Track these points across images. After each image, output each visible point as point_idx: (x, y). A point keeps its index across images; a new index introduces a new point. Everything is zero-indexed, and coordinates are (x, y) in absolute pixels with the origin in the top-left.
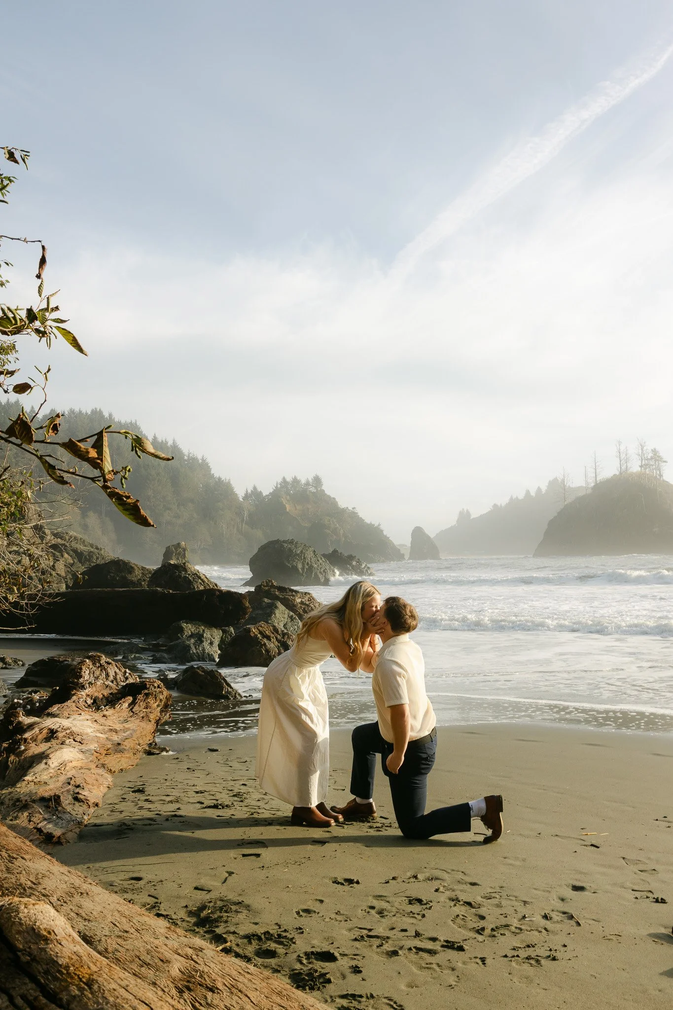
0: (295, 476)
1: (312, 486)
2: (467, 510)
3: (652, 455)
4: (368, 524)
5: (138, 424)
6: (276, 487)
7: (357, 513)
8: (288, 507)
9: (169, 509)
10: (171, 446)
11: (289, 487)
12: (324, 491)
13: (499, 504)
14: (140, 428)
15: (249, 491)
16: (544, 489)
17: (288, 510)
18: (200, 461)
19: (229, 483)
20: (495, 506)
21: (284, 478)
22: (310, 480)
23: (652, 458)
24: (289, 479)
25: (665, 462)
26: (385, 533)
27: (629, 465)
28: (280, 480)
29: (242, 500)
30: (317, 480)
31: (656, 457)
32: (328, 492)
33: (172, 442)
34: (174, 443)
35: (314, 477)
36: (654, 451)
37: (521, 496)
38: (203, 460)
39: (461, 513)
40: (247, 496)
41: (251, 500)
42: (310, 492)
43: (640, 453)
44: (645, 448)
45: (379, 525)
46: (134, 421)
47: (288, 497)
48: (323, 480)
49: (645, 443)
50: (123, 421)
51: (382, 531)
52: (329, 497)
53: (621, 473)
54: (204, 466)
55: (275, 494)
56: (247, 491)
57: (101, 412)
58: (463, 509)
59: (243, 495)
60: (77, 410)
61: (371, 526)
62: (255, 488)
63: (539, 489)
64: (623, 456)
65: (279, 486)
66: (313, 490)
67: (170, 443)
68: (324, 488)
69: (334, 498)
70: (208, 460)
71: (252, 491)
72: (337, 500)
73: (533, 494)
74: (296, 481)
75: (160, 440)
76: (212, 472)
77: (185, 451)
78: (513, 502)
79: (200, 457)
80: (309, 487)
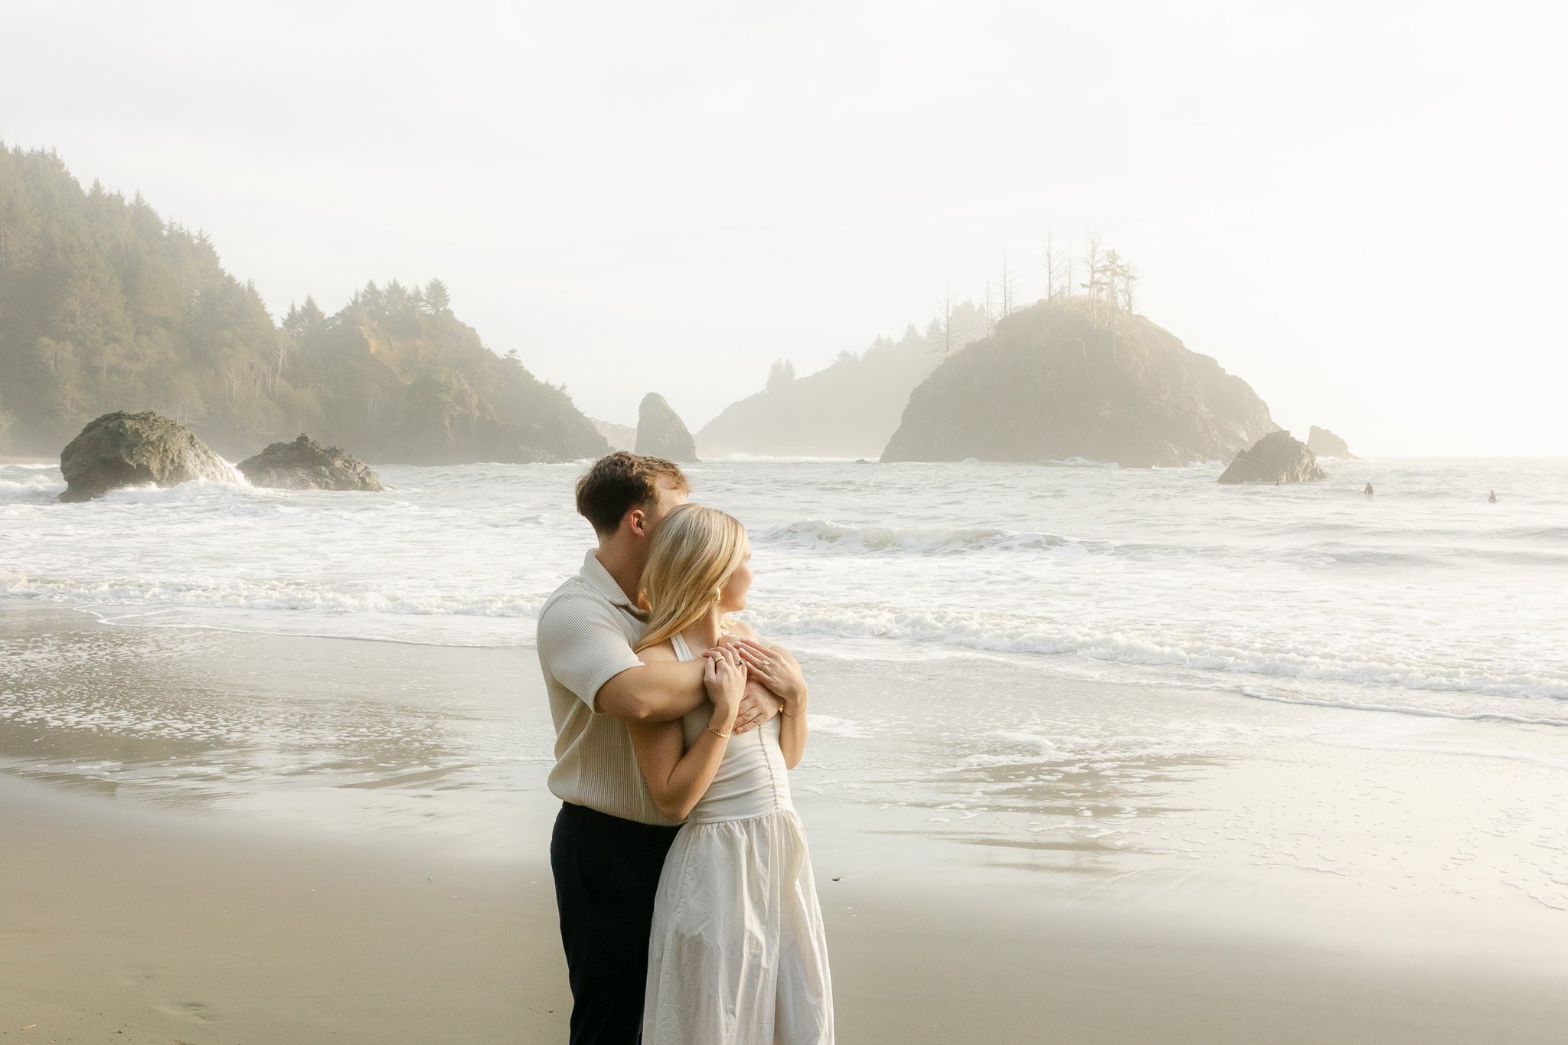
0: (395, 281)
1: (428, 302)
3: (1108, 263)
4: (539, 385)
5: (59, 157)
6: (355, 302)
7: (519, 362)
8: (373, 346)
9: (116, 341)
10: (131, 205)
11: (382, 301)
12: (450, 313)
14: (62, 165)
15: (298, 309)
17: (373, 350)
18: (196, 241)
19: (251, 289)
21: (371, 285)
22: (423, 290)
24: (381, 286)
26: (575, 403)
27: (1068, 282)
28: (362, 288)
29: (282, 326)
30: (438, 291)
32: (459, 316)
33: (134, 198)
34: (137, 200)
35: (431, 284)
38: (203, 240)
40: (293, 320)
41: (302, 327)
42: (423, 314)
43: (1091, 257)
45: (564, 387)
46: (48, 150)
47: (375, 324)
48: (448, 291)
50: (26, 149)
51: (568, 399)
52: (462, 325)
53: (1050, 298)
54: (203, 254)
55: (349, 316)
56: (293, 308)
59: (286, 317)
61: (547, 388)
62: (310, 302)
64: (1056, 264)
65: (360, 300)
66: (428, 310)
67: (129, 199)
68: (450, 306)
69: (473, 330)
70: (212, 240)
71: (303, 308)
72: (478, 332)
74: (395, 289)
75: (106, 191)
76: (221, 265)
77: (164, 218)
79: (194, 233)
80: (421, 304)
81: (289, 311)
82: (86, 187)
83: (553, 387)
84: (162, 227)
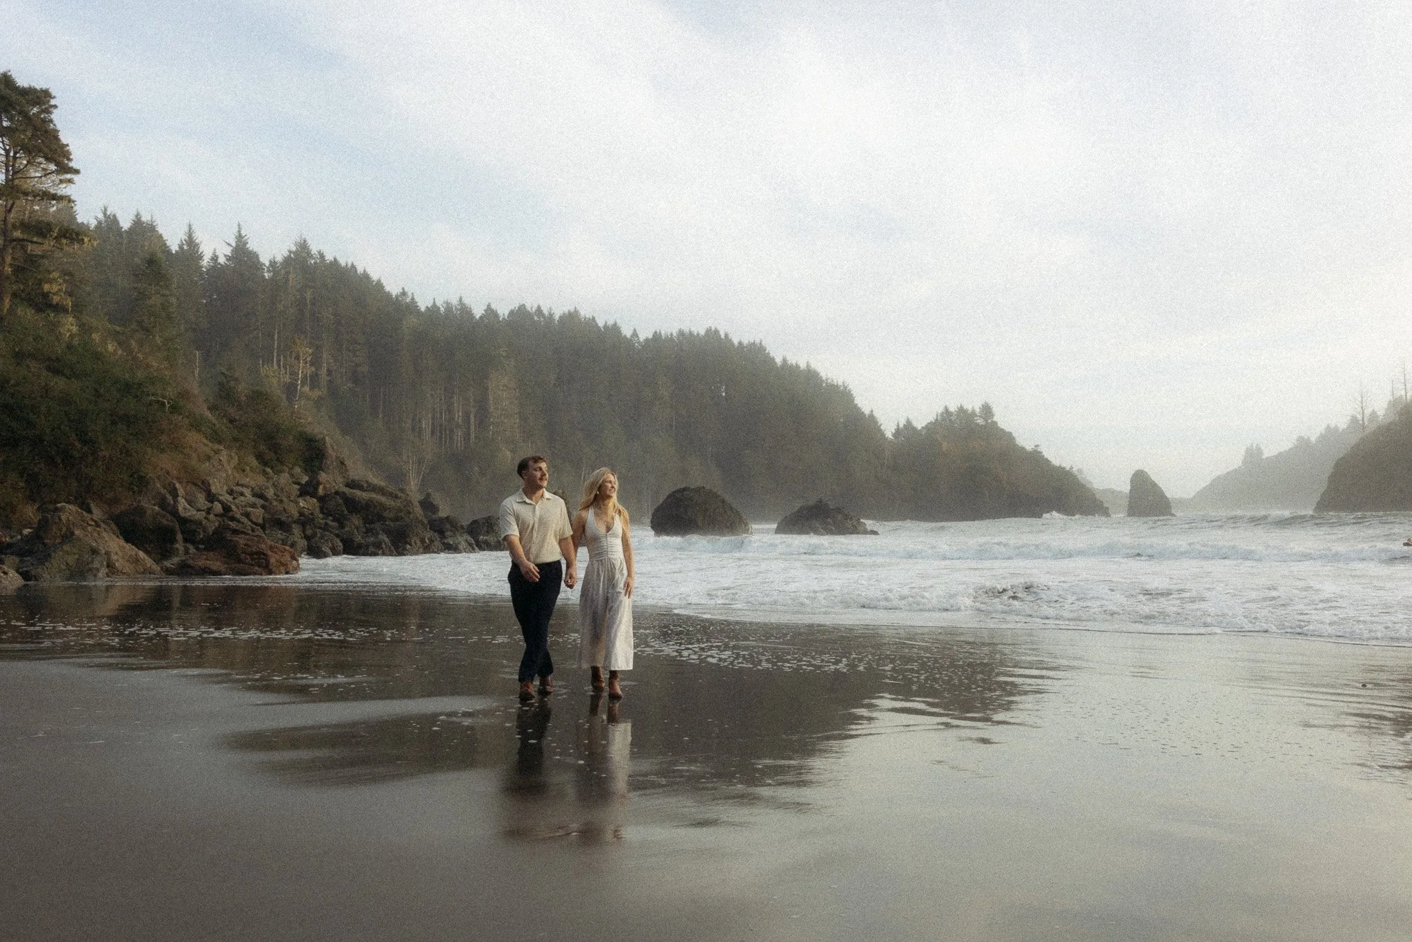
0: (961, 405)
1: (980, 417)
4: (1056, 468)
5: (764, 345)
6: (937, 420)
8: (944, 446)
10: (804, 370)
11: (954, 419)
12: (996, 423)
14: (766, 350)
15: (901, 426)
17: (944, 449)
18: (841, 388)
19: (872, 415)
21: (946, 409)
22: (977, 410)
24: (952, 409)
26: (1080, 477)
28: (941, 410)
29: (891, 437)
30: (987, 410)
32: (1001, 424)
33: (805, 365)
35: (983, 405)
38: (845, 388)
40: (898, 433)
41: (903, 436)
42: (977, 425)
46: (758, 341)
47: (948, 433)
48: (995, 409)
50: (745, 342)
51: (1075, 476)
52: (1003, 431)
54: (845, 396)
55: (931, 428)
56: (898, 426)
57: (717, 331)
59: (894, 431)
60: (686, 330)
61: (1061, 469)
62: (908, 421)
65: (939, 418)
66: (980, 421)
68: (995, 419)
69: (1010, 433)
71: (904, 425)
72: (1014, 435)
74: (961, 410)
76: (856, 402)
77: (823, 375)
79: (840, 383)
80: (976, 418)
81: (896, 427)
82: (779, 361)
83: (1064, 468)
84: (822, 381)
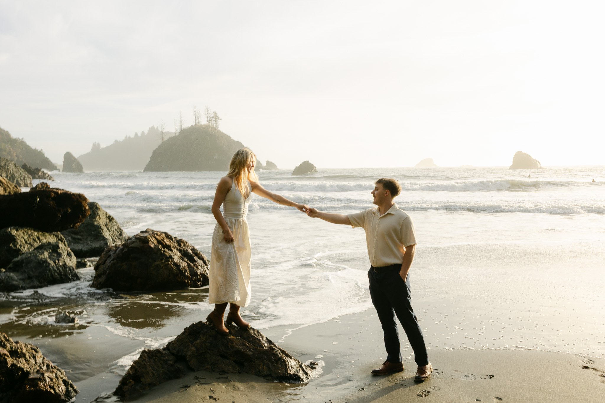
2: (98, 143)
3: (214, 115)
4: (33, 150)
7: (25, 142)
13: (119, 140)
16: (146, 132)
20: (116, 141)
23: (213, 117)
25: (220, 119)
26: (46, 155)
27: (200, 120)
31: (216, 117)
36: (215, 113)
37: (132, 136)
39: (94, 145)
43: (207, 114)
44: (209, 111)
49: (209, 108)
51: (44, 154)
52: (5, 131)
53: (196, 125)
58: (95, 143)
61: (35, 151)
63: (143, 132)
64: (197, 115)
73: (139, 134)
78: (128, 140)
83: (37, 150)
